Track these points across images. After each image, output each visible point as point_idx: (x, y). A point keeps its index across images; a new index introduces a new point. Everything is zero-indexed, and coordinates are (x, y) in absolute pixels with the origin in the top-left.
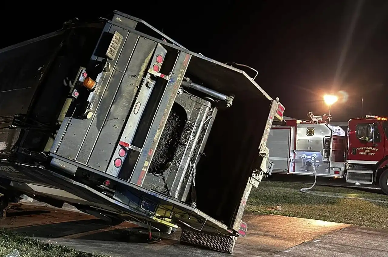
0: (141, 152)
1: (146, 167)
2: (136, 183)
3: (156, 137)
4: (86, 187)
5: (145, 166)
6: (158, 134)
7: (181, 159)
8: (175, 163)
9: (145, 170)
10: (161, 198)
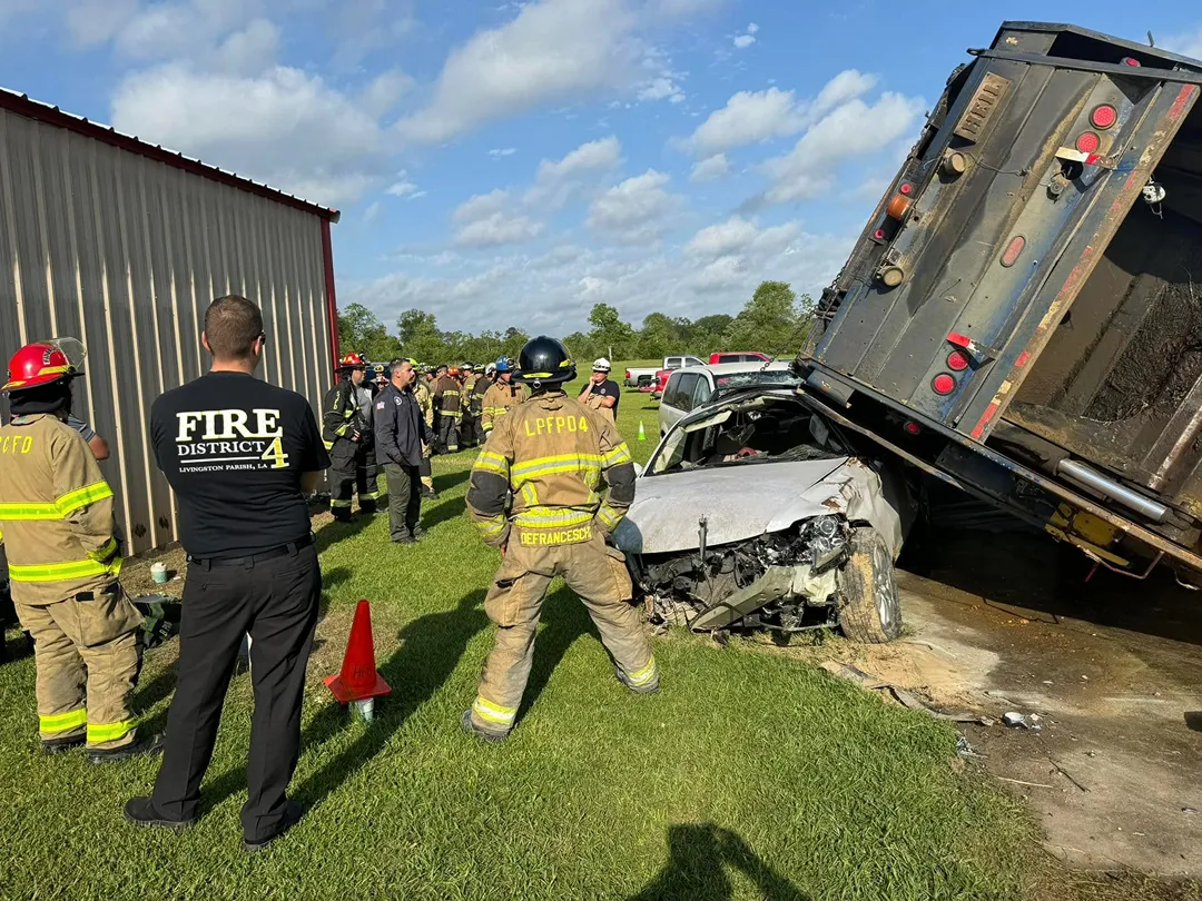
0: (997, 359)
1: (1002, 397)
2: (969, 434)
3: (1046, 319)
4: (868, 433)
5: (1000, 394)
6: (1051, 313)
7: (1191, 385)
8: (1172, 395)
9: (997, 402)
10: (1024, 474)
